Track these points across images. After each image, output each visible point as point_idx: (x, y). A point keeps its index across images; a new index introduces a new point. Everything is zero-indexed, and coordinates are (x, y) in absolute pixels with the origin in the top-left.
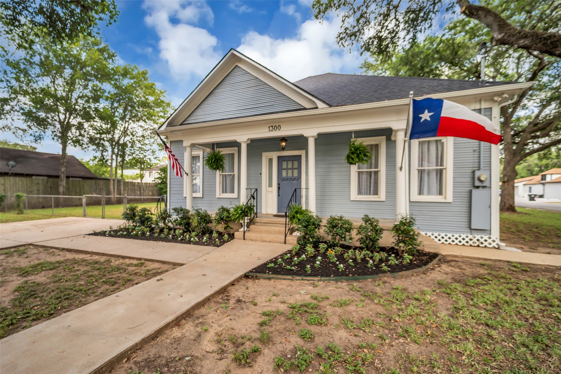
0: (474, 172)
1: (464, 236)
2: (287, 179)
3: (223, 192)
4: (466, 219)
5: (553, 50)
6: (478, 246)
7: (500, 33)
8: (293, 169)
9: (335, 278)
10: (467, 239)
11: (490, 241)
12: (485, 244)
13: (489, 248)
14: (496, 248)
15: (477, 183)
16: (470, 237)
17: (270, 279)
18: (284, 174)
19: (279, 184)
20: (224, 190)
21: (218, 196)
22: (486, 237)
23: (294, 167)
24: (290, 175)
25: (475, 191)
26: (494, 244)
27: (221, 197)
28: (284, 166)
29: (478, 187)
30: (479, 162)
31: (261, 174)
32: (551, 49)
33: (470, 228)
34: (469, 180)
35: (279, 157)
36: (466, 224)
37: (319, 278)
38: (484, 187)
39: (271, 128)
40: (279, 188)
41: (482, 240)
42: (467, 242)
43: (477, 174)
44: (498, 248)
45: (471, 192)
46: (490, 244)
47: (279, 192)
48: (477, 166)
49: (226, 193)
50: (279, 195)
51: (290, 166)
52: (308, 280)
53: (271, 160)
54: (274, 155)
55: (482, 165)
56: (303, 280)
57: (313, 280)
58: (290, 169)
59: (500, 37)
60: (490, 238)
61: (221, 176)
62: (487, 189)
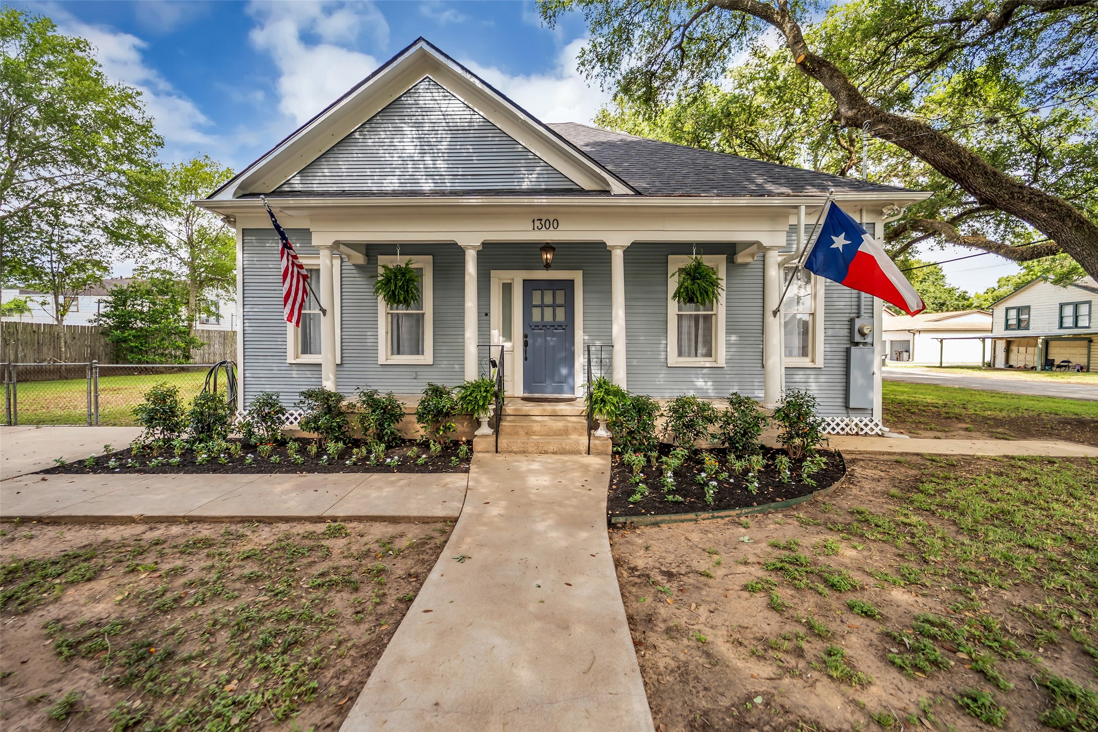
0: (852, 321)
1: (838, 420)
2: (543, 326)
3: (392, 354)
4: (840, 394)
5: (917, 147)
6: (857, 434)
7: (851, 109)
8: (554, 306)
9: (759, 508)
10: (842, 425)
11: (871, 425)
12: (866, 430)
13: (871, 436)
14: (879, 435)
15: (858, 338)
16: (847, 420)
17: (656, 524)
18: (536, 315)
19: (525, 336)
20: (398, 349)
21: (382, 360)
22: (866, 421)
23: (558, 302)
24: (548, 317)
25: (854, 350)
26: (877, 430)
27: (389, 362)
28: (537, 299)
29: (857, 344)
30: (859, 306)
31: (486, 315)
32: (915, 145)
33: (847, 407)
34: (845, 332)
35: (525, 281)
36: (840, 401)
37: (737, 511)
38: (865, 344)
39: (537, 224)
40: (526, 344)
41: (861, 425)
42: (843, 429)
43: (858, 323)
44: (882, 436)
45: (848, 351)
46: (872, 429)
47: (525, 352)
48: (856, 311)
49: (398, 353)
50: (525, 359)
51: (548, 299)
52: (722, 518)
53: (507, 288)
54: (517, 278)
55: (863, 311)
56: (713, 517)
57: (729, 516)
58: (548, 306)
59: (850, 113)
60: (872, 421)
61: (389, 316)
62: (869, 346)
